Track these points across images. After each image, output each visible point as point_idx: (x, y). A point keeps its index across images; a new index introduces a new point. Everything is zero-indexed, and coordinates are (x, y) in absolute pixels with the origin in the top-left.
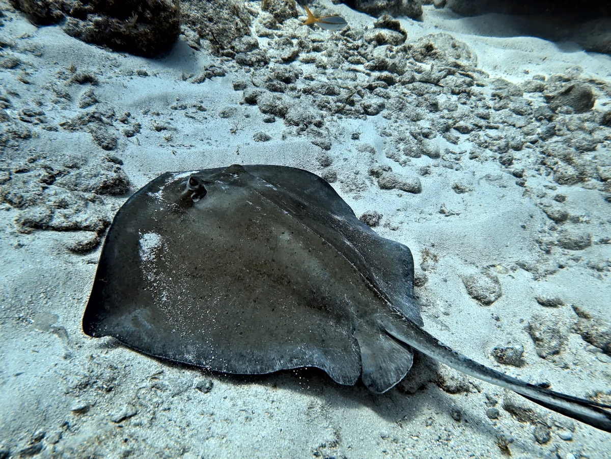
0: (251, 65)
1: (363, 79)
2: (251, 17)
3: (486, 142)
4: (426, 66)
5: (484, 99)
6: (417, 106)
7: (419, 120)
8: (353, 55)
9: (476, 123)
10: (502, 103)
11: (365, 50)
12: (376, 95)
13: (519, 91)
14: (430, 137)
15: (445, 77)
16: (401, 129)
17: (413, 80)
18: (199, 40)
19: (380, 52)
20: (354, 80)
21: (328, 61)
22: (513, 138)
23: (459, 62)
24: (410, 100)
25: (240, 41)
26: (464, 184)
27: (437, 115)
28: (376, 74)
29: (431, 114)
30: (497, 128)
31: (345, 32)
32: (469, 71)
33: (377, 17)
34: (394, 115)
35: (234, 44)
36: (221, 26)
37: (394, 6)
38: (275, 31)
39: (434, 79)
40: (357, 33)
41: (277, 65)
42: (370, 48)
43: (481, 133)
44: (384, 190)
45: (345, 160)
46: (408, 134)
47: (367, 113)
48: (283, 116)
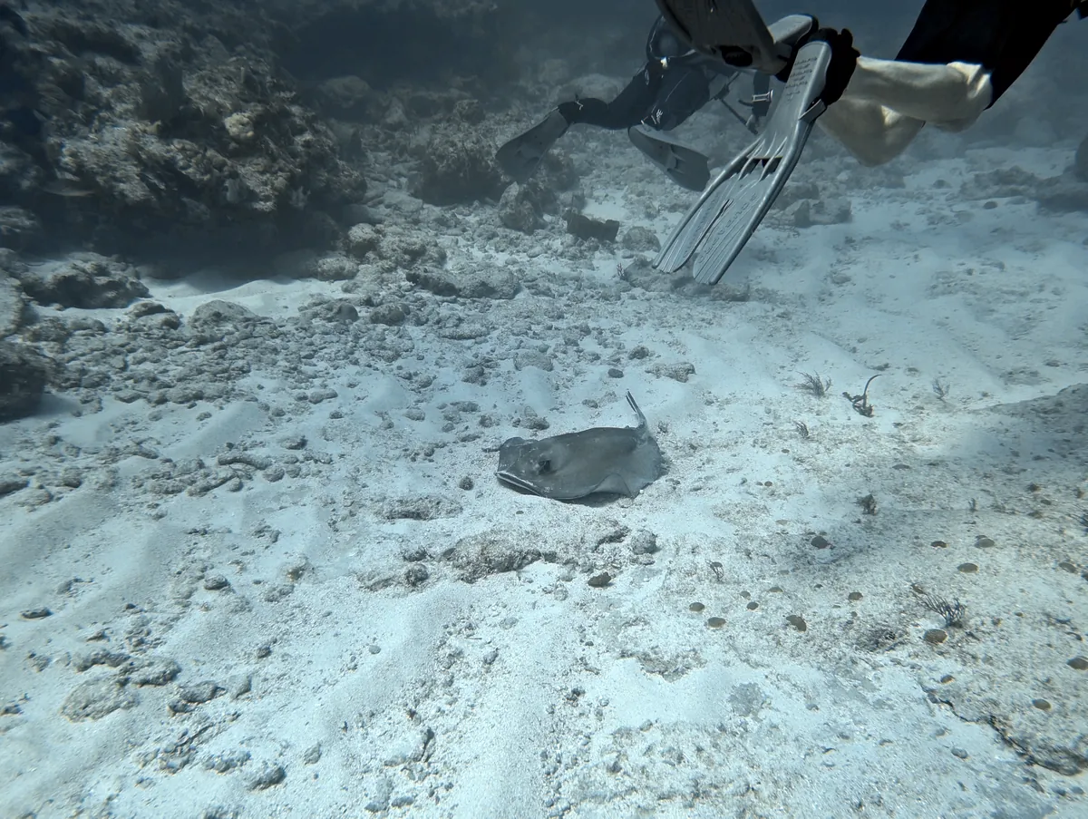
5: (295, 334)
9: (310, 349)
13: (306, 320)
23: (245, 316)
27: (282, 355)
28: (207, 348)
29: (278, 356)
30: (326, 348)
39: (248, 334)
43: (321, 354)
44: (318, 405)
45: (274, 401)
47: (244, 372)
48: (201, 398)
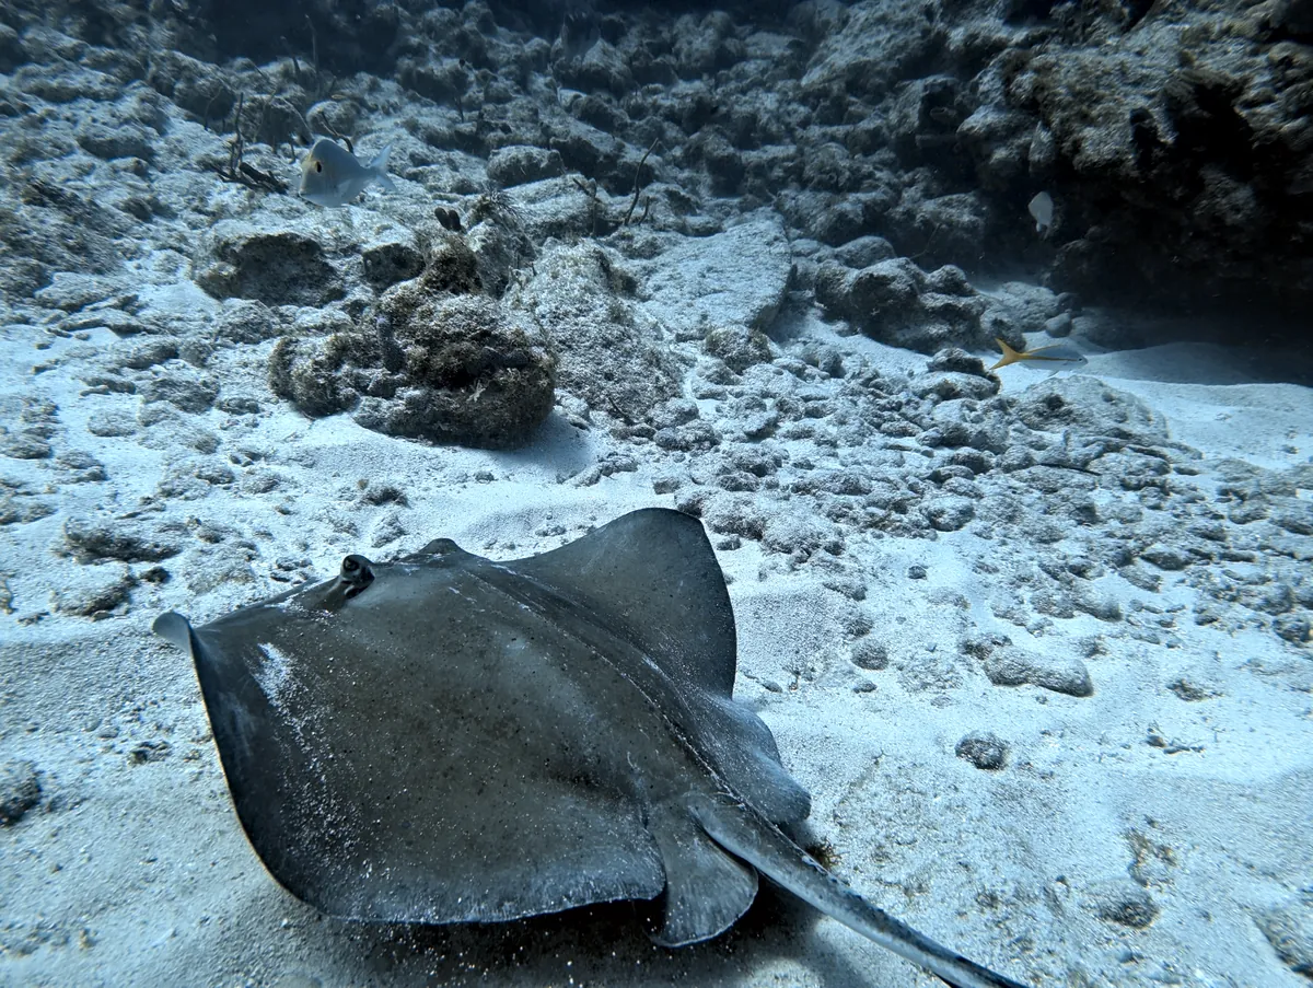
0: (686, 448)
1: (918, 463)
2: (683, 368)
3: (1229, 588)
4: (1054, 435)
5: (1203, 499)
6: (1045, 512)
7: (1056, 540)
8: (892, 419)
9: (1194, 547)
10: (1248, 507)
11: (916, 409)
12: (950, 491)
13: (1285, 484)
14: (1090, 574)
15: (1099, 456)
16: (1016, 557)
17: (1027, 462)
18: (587, 411)
19: (949, 412)
20: (899, 464)
21: (839, 432)
22: (1298, 582)
23: (1125, 427)
24: (1027, 499)
25: (664, 407)
26: (1197, 679)
27: (1095, 532)
28: (945, 453)
29: (1081, 528)
30: (1249, 560)
31: (870, 380)
32: (1154, 444)
33: (930, 354)
34: (998, 531)
35: (651, 413)
36: (627, 385)
37: (963, 334)
38: (729, 388)
39: (1076, 460)
40: (894, 381)
41: (738, 444)
42: (925, 405)
43: (1211, 568)
44: (1002, 688)
45: (901, 620)
46: (1036, 569)
47: (935, 525)
48: (758, 536)
